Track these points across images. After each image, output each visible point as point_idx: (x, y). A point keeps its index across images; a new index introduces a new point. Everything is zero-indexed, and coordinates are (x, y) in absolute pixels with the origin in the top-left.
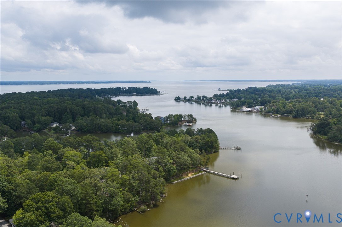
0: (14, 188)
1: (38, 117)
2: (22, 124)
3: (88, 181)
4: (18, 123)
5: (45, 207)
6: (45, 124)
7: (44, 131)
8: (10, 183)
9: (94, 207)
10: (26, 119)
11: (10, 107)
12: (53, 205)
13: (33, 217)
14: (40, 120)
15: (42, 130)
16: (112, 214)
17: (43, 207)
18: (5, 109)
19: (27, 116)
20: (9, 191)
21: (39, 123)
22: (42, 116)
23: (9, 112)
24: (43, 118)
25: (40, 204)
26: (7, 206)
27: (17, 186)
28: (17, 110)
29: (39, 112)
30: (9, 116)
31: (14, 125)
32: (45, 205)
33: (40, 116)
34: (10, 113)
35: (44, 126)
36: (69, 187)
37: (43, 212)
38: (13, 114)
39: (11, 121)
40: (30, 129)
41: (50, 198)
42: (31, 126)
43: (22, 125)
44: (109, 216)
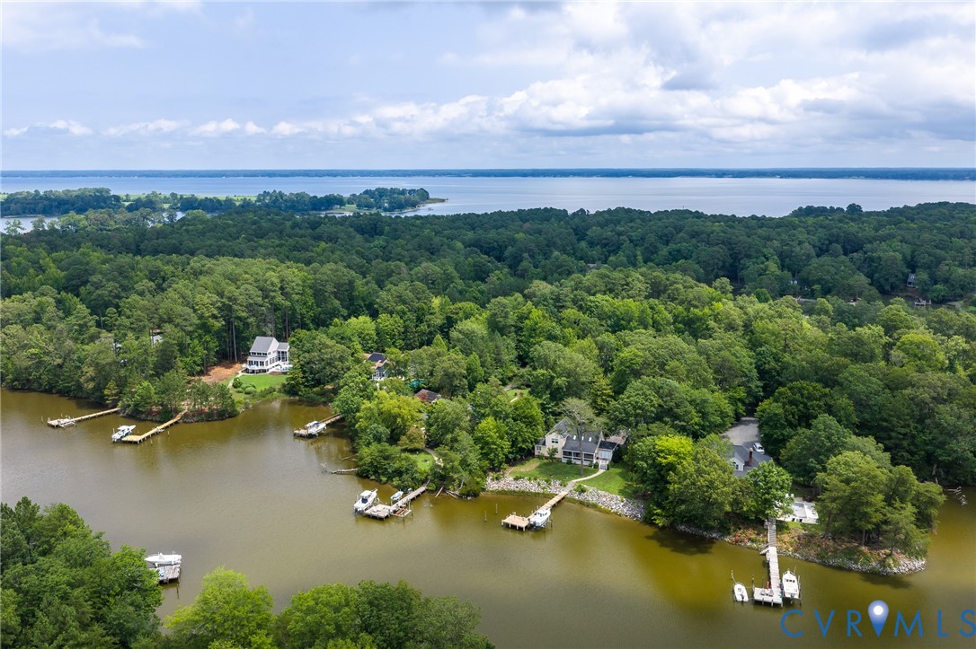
0: (778, 368)
1: (947, 268)
2: (909, 281)
3: (908, 391)
4: (897, 276)
5: (805, 405)
6: (963, 287)
7: (954, 303)
8: (777, 360)
9: (905, 443)
10: (917, 270)
11: (894, 237)
12: (820, 407)
13: (780, 411)
14: (950, 275)
15: (950, 301)
16: (947, 473)
17: (801, 403)
18: (878, 242)
19: (922, 261)
20: (769, 372)
21: (946, 281)
22: (961, 265)
23: (885, 247)
24: (961, 271)
25: (798, 396)
26: (762, 394)
27: (785, 367)
28: (905, 245)
29: (956, 254)
30: (880, 258)
31: (887, 280)
32: (805, 400)
33: (954, 265)
34: (885, 251)
35: (959, 291)
36: (861, 388)
37: (799, 410)
38: (891, 253)
39: (882, 269)
40: (923, 294)
41: (817, 394)
42: (926, 288)
43: (910, 283)
44: (938, 475)
